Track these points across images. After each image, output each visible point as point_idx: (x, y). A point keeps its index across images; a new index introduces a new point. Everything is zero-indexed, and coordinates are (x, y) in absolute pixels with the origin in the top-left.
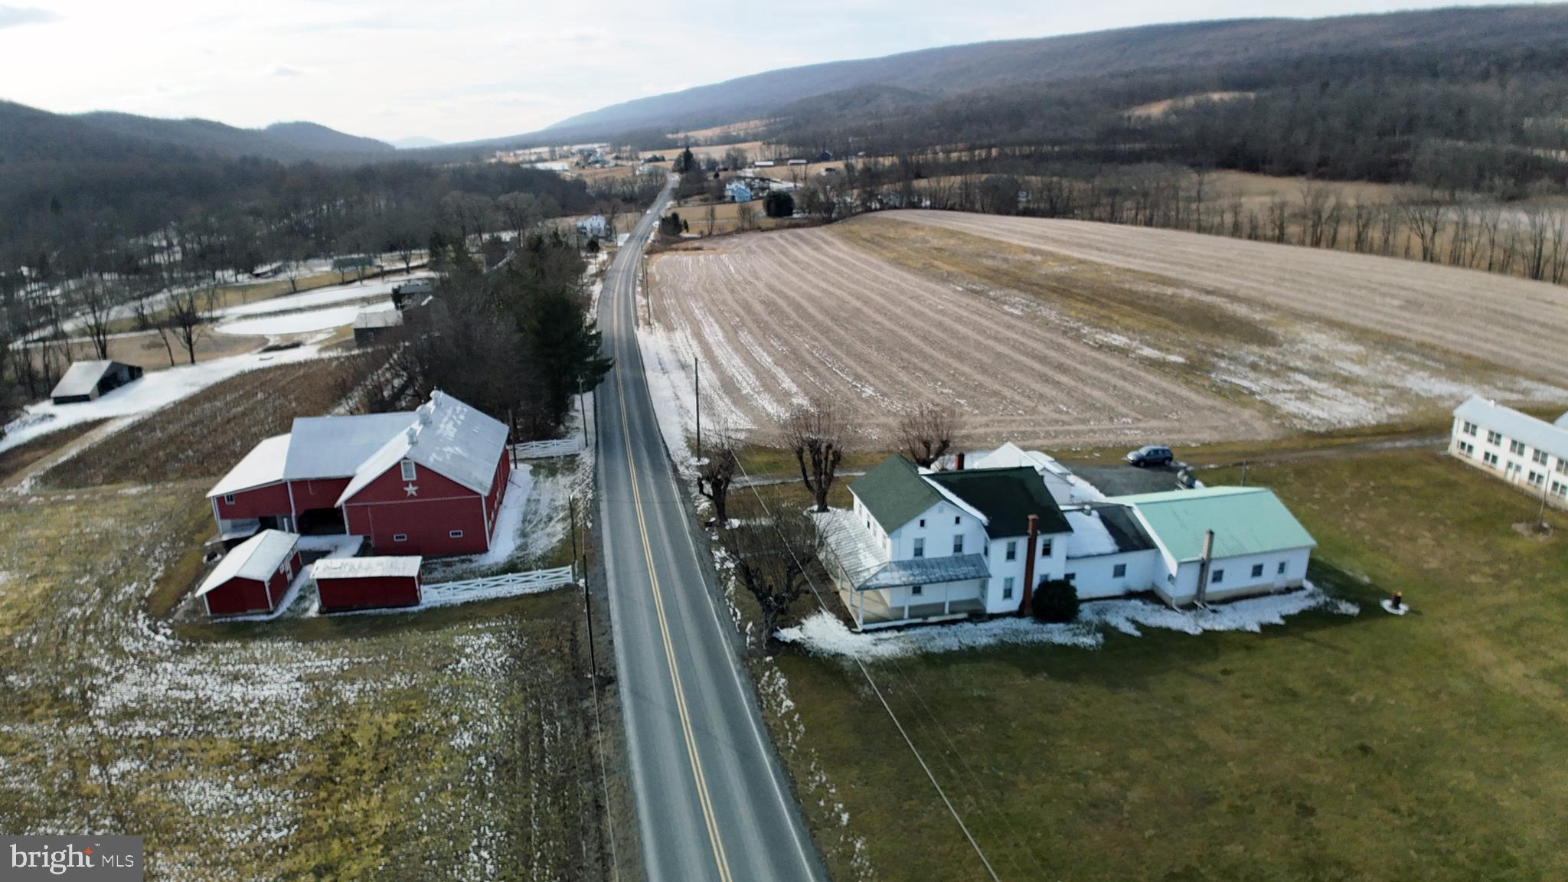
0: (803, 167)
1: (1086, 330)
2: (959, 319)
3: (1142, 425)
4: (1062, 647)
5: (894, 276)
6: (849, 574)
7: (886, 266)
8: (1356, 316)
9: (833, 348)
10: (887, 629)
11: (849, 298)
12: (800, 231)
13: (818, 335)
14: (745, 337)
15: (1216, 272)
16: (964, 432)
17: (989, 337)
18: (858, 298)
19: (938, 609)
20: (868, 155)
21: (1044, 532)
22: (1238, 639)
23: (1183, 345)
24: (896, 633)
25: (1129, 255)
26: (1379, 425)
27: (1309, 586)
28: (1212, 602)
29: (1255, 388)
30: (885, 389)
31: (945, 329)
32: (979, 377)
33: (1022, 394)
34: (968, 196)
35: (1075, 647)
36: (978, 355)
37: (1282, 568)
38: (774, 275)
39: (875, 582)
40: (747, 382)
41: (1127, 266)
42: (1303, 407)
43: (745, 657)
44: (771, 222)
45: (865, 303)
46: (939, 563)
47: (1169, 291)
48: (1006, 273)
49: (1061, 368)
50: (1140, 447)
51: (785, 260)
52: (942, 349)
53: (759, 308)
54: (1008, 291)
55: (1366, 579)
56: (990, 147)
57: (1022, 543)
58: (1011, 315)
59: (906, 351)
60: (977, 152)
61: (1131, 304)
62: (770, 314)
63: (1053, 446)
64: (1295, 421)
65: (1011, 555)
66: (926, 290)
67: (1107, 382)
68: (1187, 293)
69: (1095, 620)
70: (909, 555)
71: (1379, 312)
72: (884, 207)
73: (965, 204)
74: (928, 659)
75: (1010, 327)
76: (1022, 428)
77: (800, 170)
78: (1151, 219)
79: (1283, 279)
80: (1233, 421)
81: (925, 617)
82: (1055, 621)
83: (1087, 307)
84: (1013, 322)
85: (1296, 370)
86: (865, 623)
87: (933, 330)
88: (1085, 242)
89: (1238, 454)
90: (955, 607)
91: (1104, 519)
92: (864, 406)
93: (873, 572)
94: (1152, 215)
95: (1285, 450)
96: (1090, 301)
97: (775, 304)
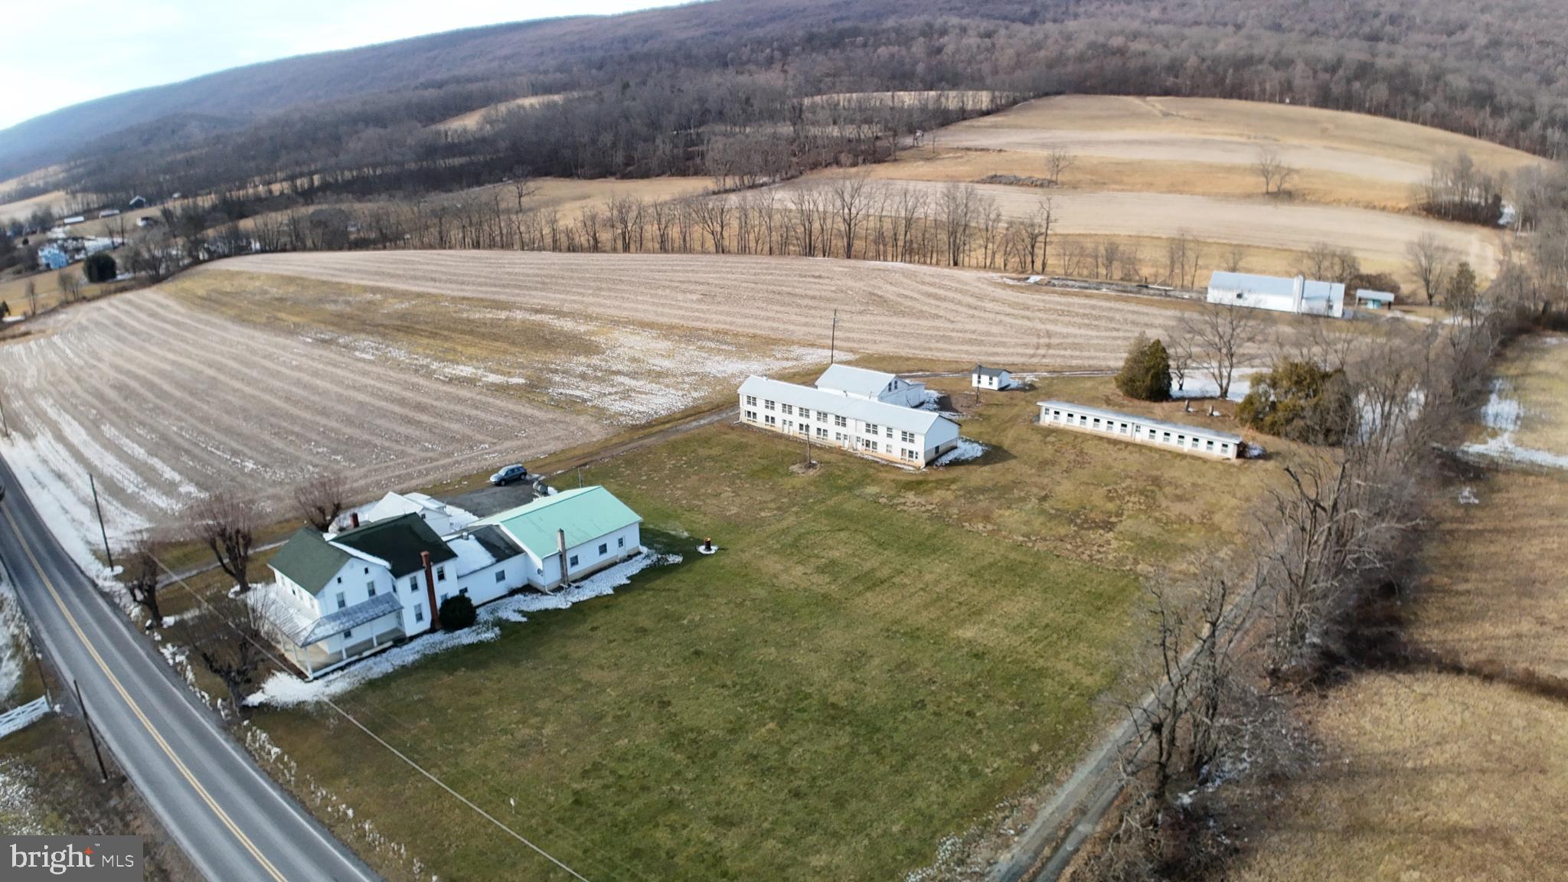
0: (118, 218)
1: (435, 366)
2: (315, 374)
3: (498, 448)
4: (471, 646)
5: (242, 336)
6: (292, 637)
7: (229, 325)
8: (662, 315)
9: (201, 426)
10: (333, 671)
11: (201, 367)
12: (129, 295)
13: (183, 415)
14: (108, 431)
15: (542, 290)
16: (347, 487)
17: (348, 387)
18: (210, 366)
19: (369, 644)
20: (184, 196)
21: (436, 562)
22: (599, 603)
23: (522, 366)
24: (340, 673)
25: (463, 283)
26: (686, 410)
27: (644, 550)
28: (574, 581)
29: (586, 396)
30: (264, 460)
31: (305, 387)
32: (349, 431)
33: (390, 439)
34: (297, 236)
35: (481, 643)
36: (341, 408)
37: (621, 542)
38: (115, 354)
39: (313, 637)
40: (129, 480)
41: (462, 294)
42: (627, 405)
43: (225, 727)
44: (96, 288)
45: (219, 370)
46: (360, 608)
47: (503, 315)
48: (351, 318)
49: (420, 407)
50: (500, 468)
51: (122, 333)
52: (307, 407)
53: (112, 394)
54: (356, 336)
55: (686, 534)
56: (311, 174)
57: (421, 576)
58: (364, 360)
59: (273, 415)
60: (299, 182)
61: (471, 332)
62: (126, 399)
63: (429, 482)
64: (622, 419)
65: (415, 587)
66: (276, 345)
67: (462, 414)
68: (519, 315)
69: (490, 618)
70: (334, 608)
71: (680, 308)
72: (214, 256)
73: (297, 244)
74: (372, 684)
75: (365, 373)
76: (397, 473)
77: (116, 223)
78: (478, 243)
79: (600, 289)
80: (572, 429)
81: (360, 653)
82: (461, 627)
83: (432, 341)
84: (368, 368)
85: (619, 373)
86: (314, 670)
87: (294, 389)
88: (420, 274)
89: (580, 458)
90: (381, 640)
91: (479, 540)
92: (250, 481)
93: (309, 629)
94: (478, 237)
95: (617, 445)
96: (433, 335)
97: (127, 386)
